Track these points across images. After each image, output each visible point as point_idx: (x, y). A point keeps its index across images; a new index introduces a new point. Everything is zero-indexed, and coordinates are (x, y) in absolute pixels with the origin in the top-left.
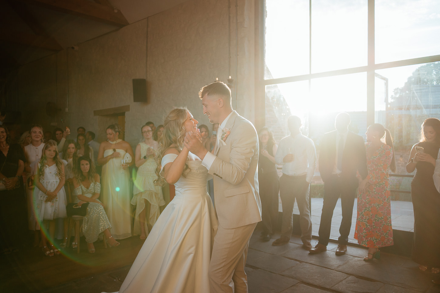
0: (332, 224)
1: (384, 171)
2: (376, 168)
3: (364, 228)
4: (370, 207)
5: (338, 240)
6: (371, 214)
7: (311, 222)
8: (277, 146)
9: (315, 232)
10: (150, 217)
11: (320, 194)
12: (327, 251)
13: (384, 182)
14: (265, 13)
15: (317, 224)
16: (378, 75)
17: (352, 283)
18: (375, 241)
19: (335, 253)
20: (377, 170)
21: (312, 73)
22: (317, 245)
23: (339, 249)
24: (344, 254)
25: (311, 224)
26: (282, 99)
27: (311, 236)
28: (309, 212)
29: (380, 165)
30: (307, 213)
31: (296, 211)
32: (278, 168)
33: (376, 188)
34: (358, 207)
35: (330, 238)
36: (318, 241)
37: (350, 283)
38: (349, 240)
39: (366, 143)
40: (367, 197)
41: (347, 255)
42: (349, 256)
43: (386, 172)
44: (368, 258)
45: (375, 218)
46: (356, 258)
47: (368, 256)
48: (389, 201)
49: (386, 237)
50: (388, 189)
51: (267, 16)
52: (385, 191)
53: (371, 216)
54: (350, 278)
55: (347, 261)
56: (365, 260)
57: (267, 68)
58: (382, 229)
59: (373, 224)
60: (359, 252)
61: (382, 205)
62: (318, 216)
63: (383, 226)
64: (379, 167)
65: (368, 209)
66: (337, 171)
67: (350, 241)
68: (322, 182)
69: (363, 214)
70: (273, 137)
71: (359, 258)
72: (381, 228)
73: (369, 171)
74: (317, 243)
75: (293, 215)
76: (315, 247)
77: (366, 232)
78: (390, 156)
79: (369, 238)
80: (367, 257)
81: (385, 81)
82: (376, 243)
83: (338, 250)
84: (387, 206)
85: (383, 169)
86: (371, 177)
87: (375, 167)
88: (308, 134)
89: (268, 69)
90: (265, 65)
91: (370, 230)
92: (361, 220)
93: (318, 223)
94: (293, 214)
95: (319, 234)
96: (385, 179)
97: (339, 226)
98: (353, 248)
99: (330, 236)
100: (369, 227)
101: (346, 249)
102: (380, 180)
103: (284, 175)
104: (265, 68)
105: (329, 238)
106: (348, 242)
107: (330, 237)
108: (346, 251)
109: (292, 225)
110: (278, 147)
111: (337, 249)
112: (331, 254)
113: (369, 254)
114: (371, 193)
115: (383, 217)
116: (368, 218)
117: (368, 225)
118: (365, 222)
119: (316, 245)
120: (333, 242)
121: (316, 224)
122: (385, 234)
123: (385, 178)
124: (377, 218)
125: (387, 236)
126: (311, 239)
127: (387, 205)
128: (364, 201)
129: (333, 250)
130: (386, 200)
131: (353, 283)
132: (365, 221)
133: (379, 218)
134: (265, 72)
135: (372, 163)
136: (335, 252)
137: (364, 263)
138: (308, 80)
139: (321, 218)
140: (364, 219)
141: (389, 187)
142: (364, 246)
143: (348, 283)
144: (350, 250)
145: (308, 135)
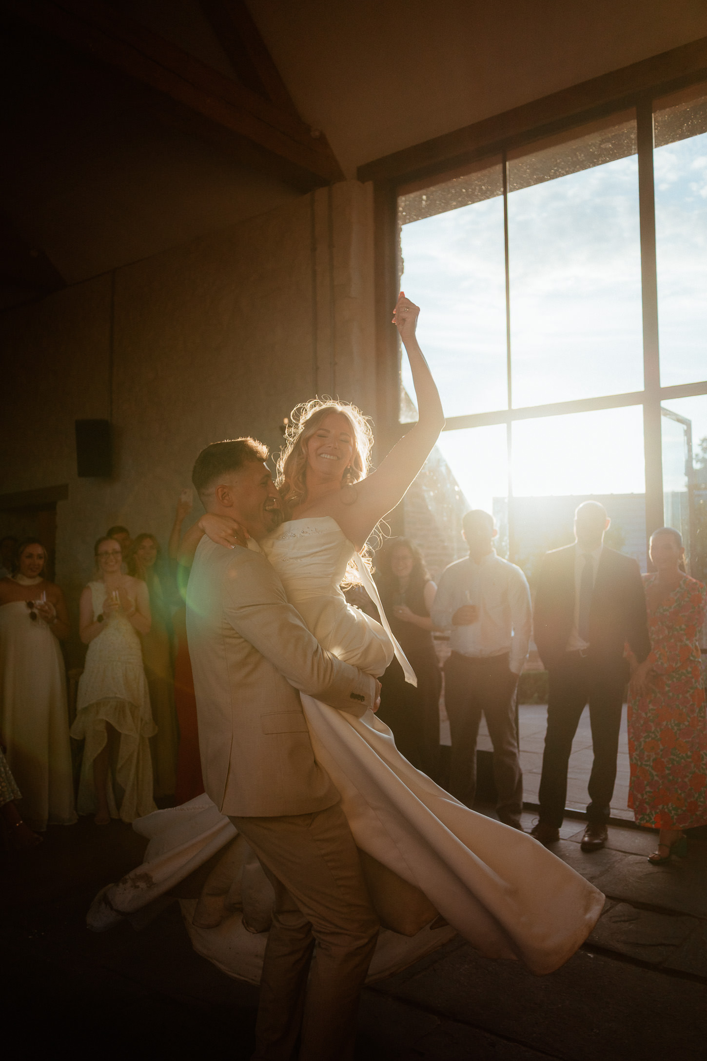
0: (569, 770)
1: (688, 642)
2: (671, 634)
3: (645, 782)
4: (658, 730)
5: (585, 812)
6: (661, 747)
7: (520, 770)
8: (434, 585)
9: (531, 794)
10: (119, 766)
11: (536, 695)
12: (561, 841)
13: (689, 669)
14: (401, 264)
15: (535, 773)
16: (668, 413)
17: (624, 921)
18: (673, 812)
19: (580, 845)
20: (673, 641)
21: (514, 407)
22: (537, 826)
23: (590, 836)
24: (601, 846)
25: (521, 776)
26: (443, 469)
27: (522, 806)
28: (516, 744)
29: (678, 627)
30: (511, 749)
31: (484, 743)
32: (437, 638)
33: (670, 682)
34: (632, 730)
35: (566, 808)
36: (538, 817)
37: (620, 921)
38: (612, 811)
39: (644, 574)
40: (651, 707)
41: (609, 848)
42: (614, 852)
43: (693, 646)
44: (659, 855)
45: (672, 757)
46: (631, 858)
47: (660, 850)
48: (702, 714)
49: (699, 803)
50: (699, 686)
51: (405, 270)
52: (692, 691)
53: (661, 753)
54: (620, 907)
55: (609, 865)
56: (652, 861)
57: (406, 394)
58: (688, 783)
59: (667, 772)
60: (637, 841)
61: (687, 723)
62: (534, 753)
63: (690, 776)
64: (676, 633)
65: (653, 736)
66: (579, 644)
67: (614, 813)
68: (539, 666)
69: (642, 747)
70: (423, 562)
71: (639, 857)
72: (686, 780)
73: (652, 643)
74: (536, 822)
75: (475, 753)
76: (530, 831)
77: (652, 790)
78: (701, 605)
79: (660, 807)
80: (657, 853)
81: (685, 427)
82: (675, 817)
83: (586, 839)
84: (698, 728)
85: (685, 637)
86: (658, 656)
87: (666, 632)
88: (508, 553)
89: (408, 396)
90: (402, 387)
91: (661, 787)
92: (639, 763)
93: (535, 771)
94: (478, 751)
95: (540, 799)
96: (691, 660)
97: (587, 777)
98: (623, 832)
99: (567, 802)
100: (656, 778)
101: (606, 835)
102: (679, 665)
103: (455, 654)
104: (403, 395)
105: (564, 807)
106: (611, 816)
107: (566, 805)
108: (606, 839)
109: (475, 778)
110: (436, 588)
111: (584, 836)
112: (572, 848)
113: (661, 846)
114: (659, 695)
115: (689, 753)
116: (654, 756)
117: (655, 773)
118: (648, 768)
119: (534, 828)
120: (575, 817)
121: (530, 773)
122: (696, 795)
123: (692, 658)
124: (675, 757)
125: (702, 799)
126: (520, 813)
127: (700, 724)
128: (643, 715)
129: (573, 839)
130: (697, 711)
131: (627, 921)
132: (647, 765)
133: (680, 756)
134: (403, 405)
135: (659, 623)
136: (579, 843)
137: (650, 868)
138: (505, 425)
139: (542, 756)
140: (646, 759)
141: (702, 679)
142: (648, 825)
143: (614, 922)
144: (616, 838)
145: (507, 557)
